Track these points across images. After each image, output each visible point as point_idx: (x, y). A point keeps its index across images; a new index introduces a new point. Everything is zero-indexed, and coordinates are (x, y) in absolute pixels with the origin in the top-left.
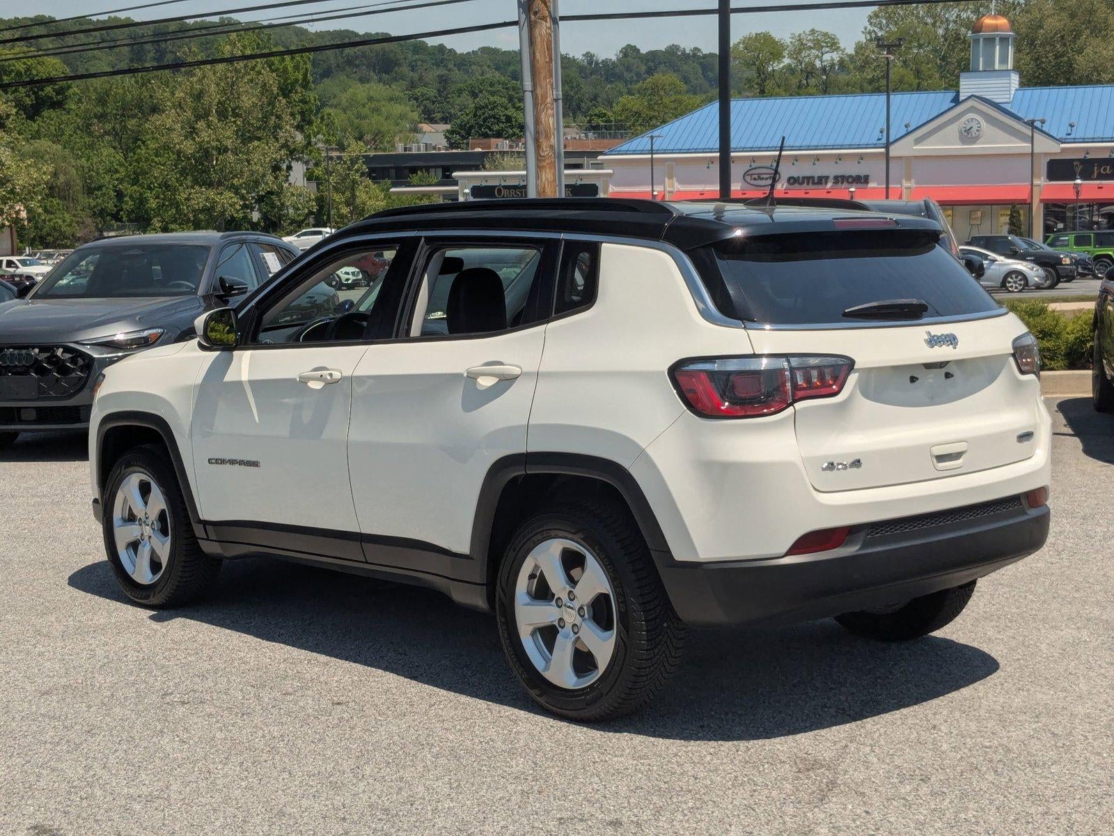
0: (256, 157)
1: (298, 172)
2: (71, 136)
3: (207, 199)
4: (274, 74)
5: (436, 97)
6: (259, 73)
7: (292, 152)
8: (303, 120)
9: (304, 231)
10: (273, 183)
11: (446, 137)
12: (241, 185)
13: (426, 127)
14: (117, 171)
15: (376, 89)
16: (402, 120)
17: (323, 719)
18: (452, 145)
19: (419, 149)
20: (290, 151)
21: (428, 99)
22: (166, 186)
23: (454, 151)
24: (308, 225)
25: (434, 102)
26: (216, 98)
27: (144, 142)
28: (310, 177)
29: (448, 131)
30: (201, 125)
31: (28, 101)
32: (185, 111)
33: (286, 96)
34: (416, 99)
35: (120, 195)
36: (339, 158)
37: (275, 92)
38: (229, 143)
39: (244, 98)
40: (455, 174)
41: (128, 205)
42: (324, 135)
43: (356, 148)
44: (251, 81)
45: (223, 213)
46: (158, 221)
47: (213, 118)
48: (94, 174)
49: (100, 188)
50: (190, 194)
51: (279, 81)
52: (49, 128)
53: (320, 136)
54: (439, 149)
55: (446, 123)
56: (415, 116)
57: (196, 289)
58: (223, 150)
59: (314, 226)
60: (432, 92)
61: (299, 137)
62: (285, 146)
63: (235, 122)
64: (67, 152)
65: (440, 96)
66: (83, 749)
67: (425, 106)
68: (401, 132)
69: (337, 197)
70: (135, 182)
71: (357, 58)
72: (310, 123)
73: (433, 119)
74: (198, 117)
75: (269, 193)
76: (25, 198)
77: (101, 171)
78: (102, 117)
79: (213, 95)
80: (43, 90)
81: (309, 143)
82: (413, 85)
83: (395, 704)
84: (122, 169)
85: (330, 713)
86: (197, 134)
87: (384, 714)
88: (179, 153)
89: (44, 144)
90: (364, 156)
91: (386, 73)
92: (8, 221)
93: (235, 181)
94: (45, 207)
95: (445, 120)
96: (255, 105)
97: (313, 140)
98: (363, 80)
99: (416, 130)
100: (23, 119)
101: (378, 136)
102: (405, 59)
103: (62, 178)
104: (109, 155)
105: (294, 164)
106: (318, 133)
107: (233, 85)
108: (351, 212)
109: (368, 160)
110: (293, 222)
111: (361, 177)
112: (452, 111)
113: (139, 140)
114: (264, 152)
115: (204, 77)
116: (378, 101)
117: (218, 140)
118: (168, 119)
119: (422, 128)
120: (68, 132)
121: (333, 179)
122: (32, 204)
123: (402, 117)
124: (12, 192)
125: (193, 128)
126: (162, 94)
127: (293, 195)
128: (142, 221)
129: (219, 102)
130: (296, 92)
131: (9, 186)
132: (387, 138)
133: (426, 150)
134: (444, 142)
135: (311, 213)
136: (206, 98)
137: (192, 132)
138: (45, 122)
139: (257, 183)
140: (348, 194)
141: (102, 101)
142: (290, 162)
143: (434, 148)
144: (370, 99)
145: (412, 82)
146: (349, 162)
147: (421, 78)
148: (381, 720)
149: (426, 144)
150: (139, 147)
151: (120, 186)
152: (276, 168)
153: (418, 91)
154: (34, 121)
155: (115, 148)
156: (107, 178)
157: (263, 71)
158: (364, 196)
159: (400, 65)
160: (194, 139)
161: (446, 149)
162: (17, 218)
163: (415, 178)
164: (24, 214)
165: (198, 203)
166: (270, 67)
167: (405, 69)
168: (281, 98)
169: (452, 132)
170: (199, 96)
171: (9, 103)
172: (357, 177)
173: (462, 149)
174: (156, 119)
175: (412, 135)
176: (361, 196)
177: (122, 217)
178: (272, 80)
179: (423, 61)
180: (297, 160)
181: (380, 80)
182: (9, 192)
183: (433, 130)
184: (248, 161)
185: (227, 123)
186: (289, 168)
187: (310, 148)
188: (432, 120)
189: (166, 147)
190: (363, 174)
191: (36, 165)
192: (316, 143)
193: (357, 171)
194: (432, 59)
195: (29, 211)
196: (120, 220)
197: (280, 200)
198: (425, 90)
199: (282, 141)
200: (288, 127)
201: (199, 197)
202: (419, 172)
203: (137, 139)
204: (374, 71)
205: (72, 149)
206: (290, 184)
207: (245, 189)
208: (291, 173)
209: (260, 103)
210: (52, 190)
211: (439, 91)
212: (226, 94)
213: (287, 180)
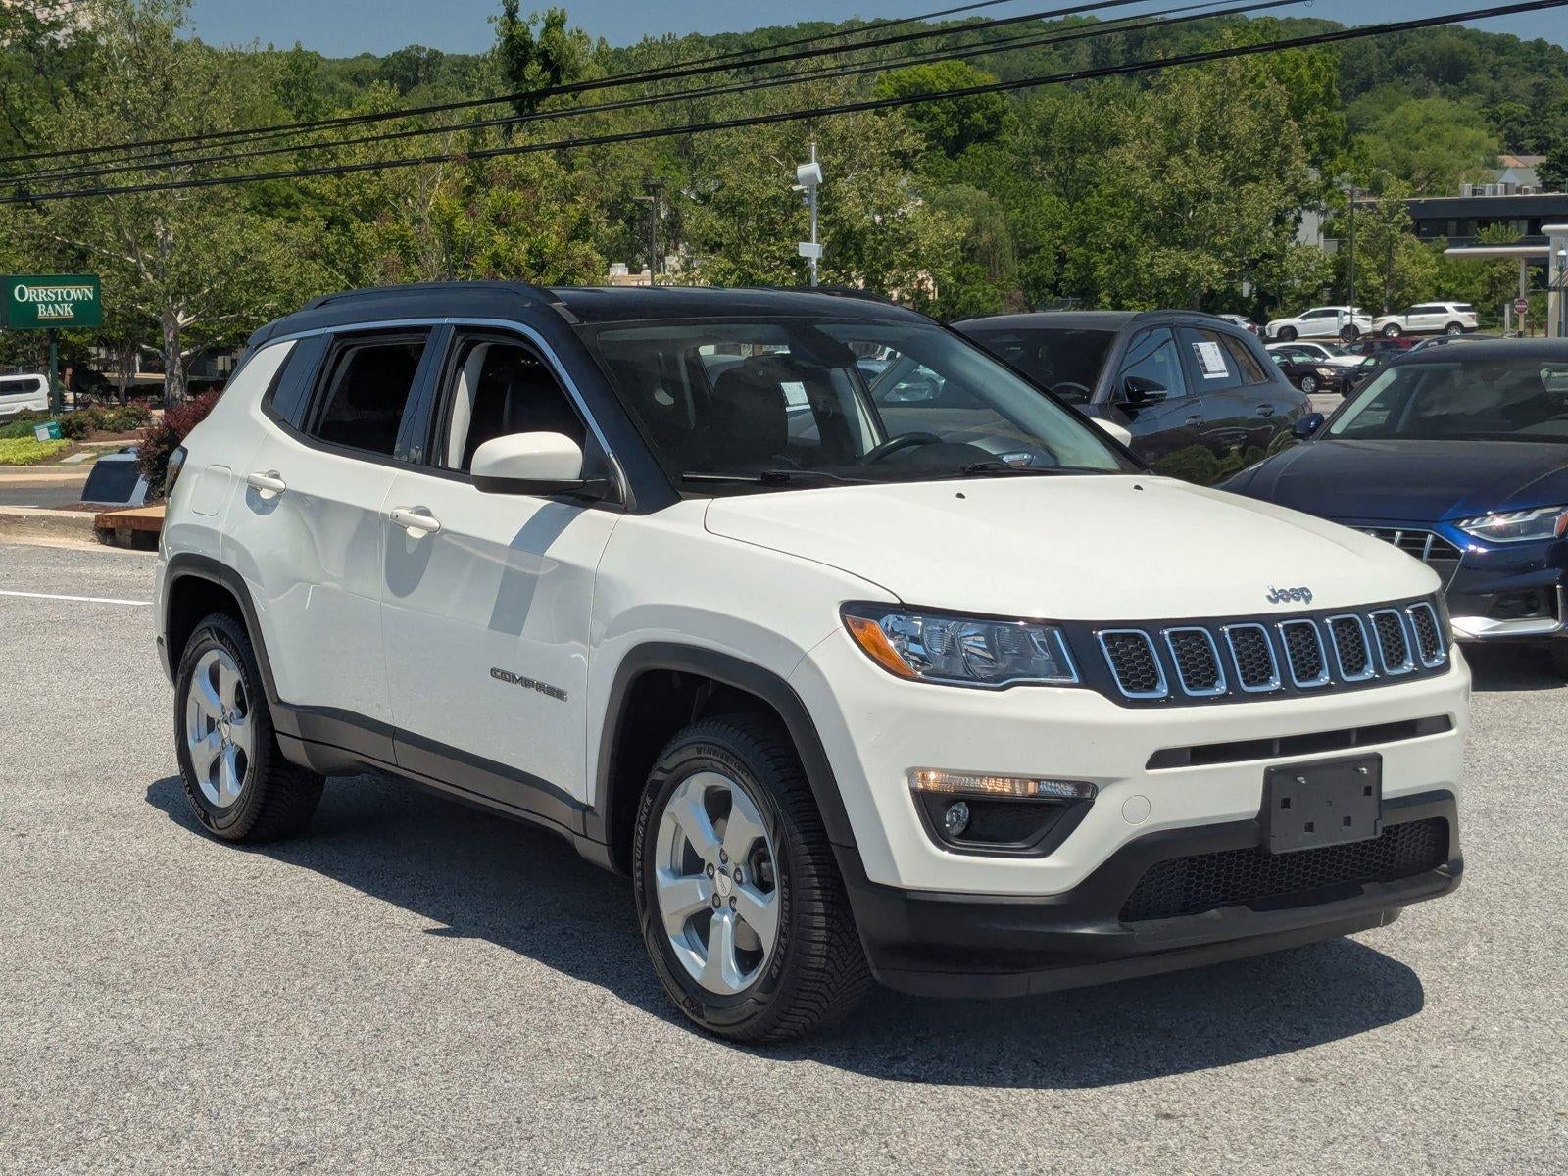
0: (1250, 204)
1: (1310, 227)
2: (1003, 179)
3: (1177, 266)
4: (1283, 88)
5: (1527, 116)
6: (1263, 86)
7: (1302, 198)
8: (1324, 152)
9: (1312, 310)
10: (1272, 241)
11: (1539, 174)
12: (1225, 245)
13: (1509, 160)
14: (1060, 227)
15: (1437, 105)
16: (1473, 150)
17: (1134, 1144)
18: (1547, 186)
19: (1495, 192)
20: (1299, 197)
21: (1515, 119)
22: (1121, 246)
23: (1549, 194)
24: (1320, 303)
25: (1523, 124)
26: (1198, 123)
27: (1096, 186)
28: (1327, 232)
29: (1542, 165)
30: (1175, 160)
31: (949, 132)
32: (1154, 142)
33: (1298, 117)
34: (1498, 120)
35: (1062, 259)
36: (1371, 205)
37: (1283, 113)
38: (1211, 186)
39: (1237, 122)
40: (1545, 228)
41: (1071, 273)
42: (1352, 173)
43: (1398, 191)
44: (1250, 97)
45: (1197, 284)
46: (1108, 295)
47: (1192, 152)
48: (1029, 230)
49: (1036, 249)
50: (1153, 257)
51: (1290, 98)
52: (974, 169)
53: (1346, 175)
54: (1526, 191)
55: (1541, 154)
56: (1494, 143)
57: (1090, 395)
58: (1202, 196)
59: (1330, 303)
60: (1521, 109)
61: (1314, 175)
62: (1292, 189)
63: (1222, 157)
64: (995, 201)
65: (1535, 114)
66: (733, 1149)
67: (1510, 130)
68: (1469, 167)
69: (1366, 262)
70: (1081, 242)
71: (1410, 63)
72: (1332, 155)
73: (1521, 147)
74: (1171, 151)
75: (1265, 256)
76: (931, 264)
77: (1039, 227)
78: (1045, 153)
79: (1195, 118)
80: (969, 117)
81: (1329, 185)
82: (1493, 99)
83: (1265, 1130)
84: (1066, 225)
85: (1148, 1134)
86: (1168, 173)
87: (1240, 1149)
88: (1141, 200)
89: (965, 191)
90: (1408, 203)
91: (1453, 83)
92: (908, 293)
93: (1219, 241)
94: (960, 275)
95: (1540, 149)
96: (1252, 132)
97: (1336, 180)
98: (1420, 94)
99: (1494, 165)
100: (941, 156)
101: (1435, 172)
102: (1484, 61)
103: (985, 237)
104: (1052, 204)
105: (1306, 215)
106: (1343, 170)
107: (1222, 105)
108: (1384, 284)
109: (1414, 208)
110: (1299, 297)
111: (1402, 232)
112: (1552, 136)
113: (1090, 183)
114: (1262, 198)
115: (1182, 95)
116: (1439, 123)
117: (1196, 182)
118: (1128, 154)
119: (1503, 161)
120: (1000, 173)
121: (1360, 237)
122: (942, 271)
123: (1474, 146)
124: (915, 254)
125: (1165, 166)
126: (1122, 119)
127: (1300, 258)
128: (1086, 295)
129: (1203, 130)
130: (1314, 112)
131: (912, 247)
132: (1448, 177)
133: (1506, 193)
134: (1536, 182)
135: (1326, 284)
136: (1183, 125)
137: (1161, 170)
138: (969, 160)
139: (1248, 242)
140: (1381, 257)
141: (1045, 131)
142: (1300, 212)
143: (1519, 190)
144: (1428, 120)
145: (1492, 94)
146: (1385, 212)
147: (1506, 90)
148: (1231, 1161)
149: (1506, 184)
150: (1089, 194)
151: (1064, 247)
152: (1279, 220)
153: (1502, 108)
154: (956, 159)
155: (1060, 195)
156: (1047, 235)
157: (1267, 84)
158: (1405, 260)
159: (1473, 71)
160: (1163, 180)
161: (1538, 190)
162: (920, 290)
163: (1485, 234)
164: (930, 285)
165: (1164, 271)
166: (1278, 79)
167: (1483, 78)
168: (1290, 121)
169: (1548, 166)
170: (1174, 121)
171: (919, 135)
172: (1396, 232)
173: (1562, 191)
174: (1114, 154)
175: (1486, 172)
176: (1402, 259)
177: (1061, 291)
178: (1277, 95)
179: (1509, 64)
180: (1311, 208)
181: (1443, 94)
182: (911, 255)
183: (1520, 164)
184: (1238, 211)
185: (1211, 157)
186: (1298, 220)
187: (1329, 192)
188: (1518, 150)
189: (1126, 193)
190: (1404, 230)
191: (948, 218)
192: (1339, 185)
193: (1398, 223)
194: (1524, 61)
195: (937, 280)
196: (1058, 293)
197: (1281, 266)
198: (1512, 106)
199: (1289, 182)
200: (1299, 162)
201: (1166, 262)
202: (1492, 225)
203: (1088, 181)
204: (1436, 81)
205: (1003, 197)
206: (1298, 243)
207: (1231, 250)
208: (1300, 226)
209: (1259, 129)
210: (970, 252)
211: (1533, 107)
212: (1213, 117)
213: (1295, 238)
